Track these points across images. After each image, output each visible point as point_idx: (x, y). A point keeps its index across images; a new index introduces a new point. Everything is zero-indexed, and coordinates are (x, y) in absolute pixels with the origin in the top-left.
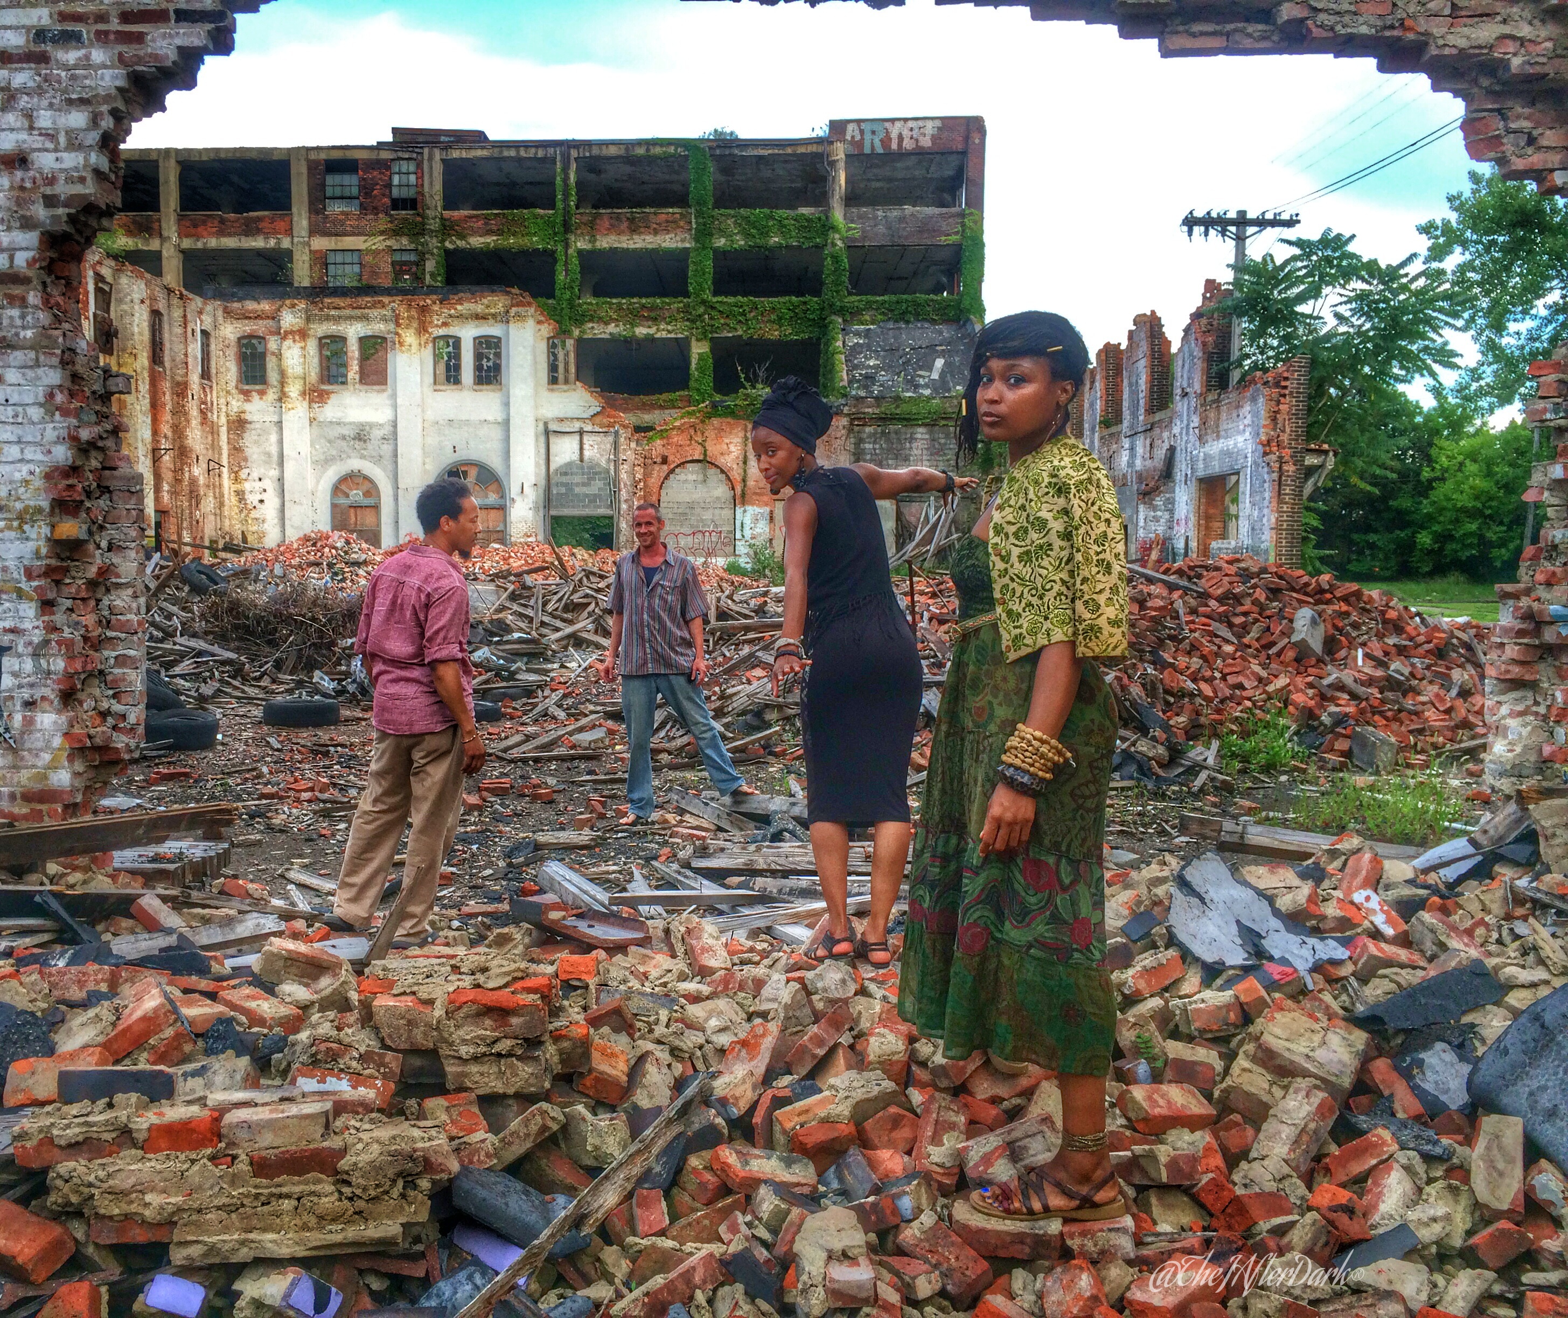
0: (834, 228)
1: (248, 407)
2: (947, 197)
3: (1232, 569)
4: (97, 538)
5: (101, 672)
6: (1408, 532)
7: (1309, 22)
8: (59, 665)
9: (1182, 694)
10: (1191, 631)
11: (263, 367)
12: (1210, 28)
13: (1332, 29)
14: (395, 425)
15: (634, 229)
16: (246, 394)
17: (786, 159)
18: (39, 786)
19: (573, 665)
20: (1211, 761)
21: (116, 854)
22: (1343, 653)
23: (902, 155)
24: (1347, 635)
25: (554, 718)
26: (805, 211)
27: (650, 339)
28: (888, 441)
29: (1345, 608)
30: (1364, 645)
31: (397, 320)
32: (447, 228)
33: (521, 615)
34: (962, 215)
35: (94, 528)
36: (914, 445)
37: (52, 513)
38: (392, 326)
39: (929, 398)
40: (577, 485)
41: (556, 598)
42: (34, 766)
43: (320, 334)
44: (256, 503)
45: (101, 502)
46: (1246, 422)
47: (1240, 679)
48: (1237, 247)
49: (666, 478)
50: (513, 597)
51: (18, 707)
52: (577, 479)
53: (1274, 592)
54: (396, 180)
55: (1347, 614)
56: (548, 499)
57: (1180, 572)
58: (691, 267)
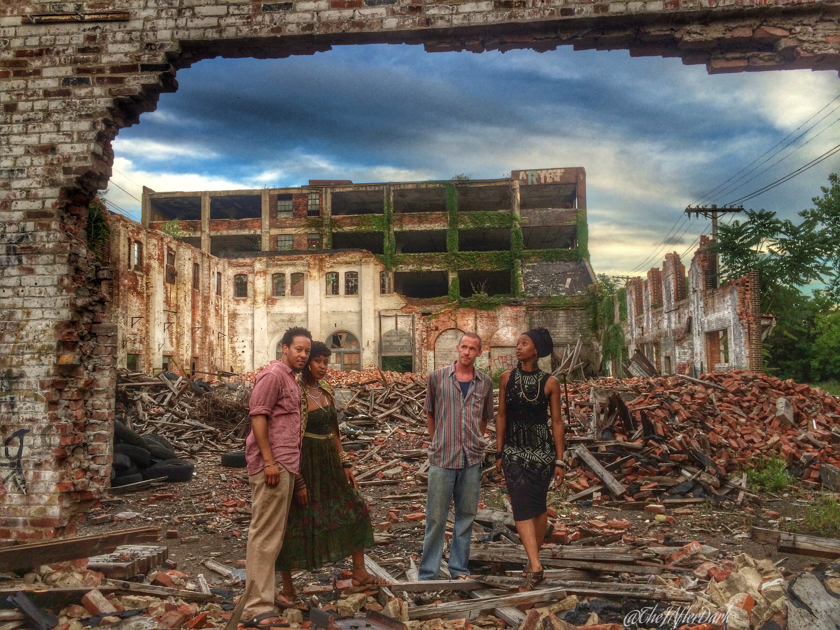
0: (515, 219)
1: (238, 307)
2: (568, 204)
3: (739, 377)
4: (86, 363)
5: (85, 445)
6: (807, 360)
7: (798, 48)
8: (56, 440)
9: (720, 446)
10: (721, 411)
11: (246, 289)
12: (738, 55)
13: (812, 51)
14: (307, 314)
15: (421, 221)
16: (238, 301)
17: (491, 188)
18: (41, 516)
19: (387, 431)
20: (744, 485)
21: (90, 559)
22: (805, 422)
23: (546, 185)
24: (806, 412)
25: (376, 460)
26: (501, 211)
27: (430, 272)
28: (546, 317)
29: (802, 397)
30: (815, 417)
31: (309, 265)
32: (333, 223)
33: (363, 405)
34: (576, 212)
35: (85, 358)
36: (559, 319)
37: (58, 349)
38: (306, 268)
39: (565, 297)
40: (394, 341)
41: (381, 396)
42: (39, 504)
43: (273, 273)
44: (240, 353)
45: (91, 343)
46: (729, 304)
47: (752, 437)
48: (713, 221)
49: (438, 337)
50: (359, 396)
51: (31, 467)
52: (395, 338)
53: (763, 389)
54: (310, 202)
55: (804, 401)
56: (380, 348)
57: (710, 379)
58: (448, 238)
